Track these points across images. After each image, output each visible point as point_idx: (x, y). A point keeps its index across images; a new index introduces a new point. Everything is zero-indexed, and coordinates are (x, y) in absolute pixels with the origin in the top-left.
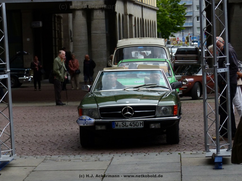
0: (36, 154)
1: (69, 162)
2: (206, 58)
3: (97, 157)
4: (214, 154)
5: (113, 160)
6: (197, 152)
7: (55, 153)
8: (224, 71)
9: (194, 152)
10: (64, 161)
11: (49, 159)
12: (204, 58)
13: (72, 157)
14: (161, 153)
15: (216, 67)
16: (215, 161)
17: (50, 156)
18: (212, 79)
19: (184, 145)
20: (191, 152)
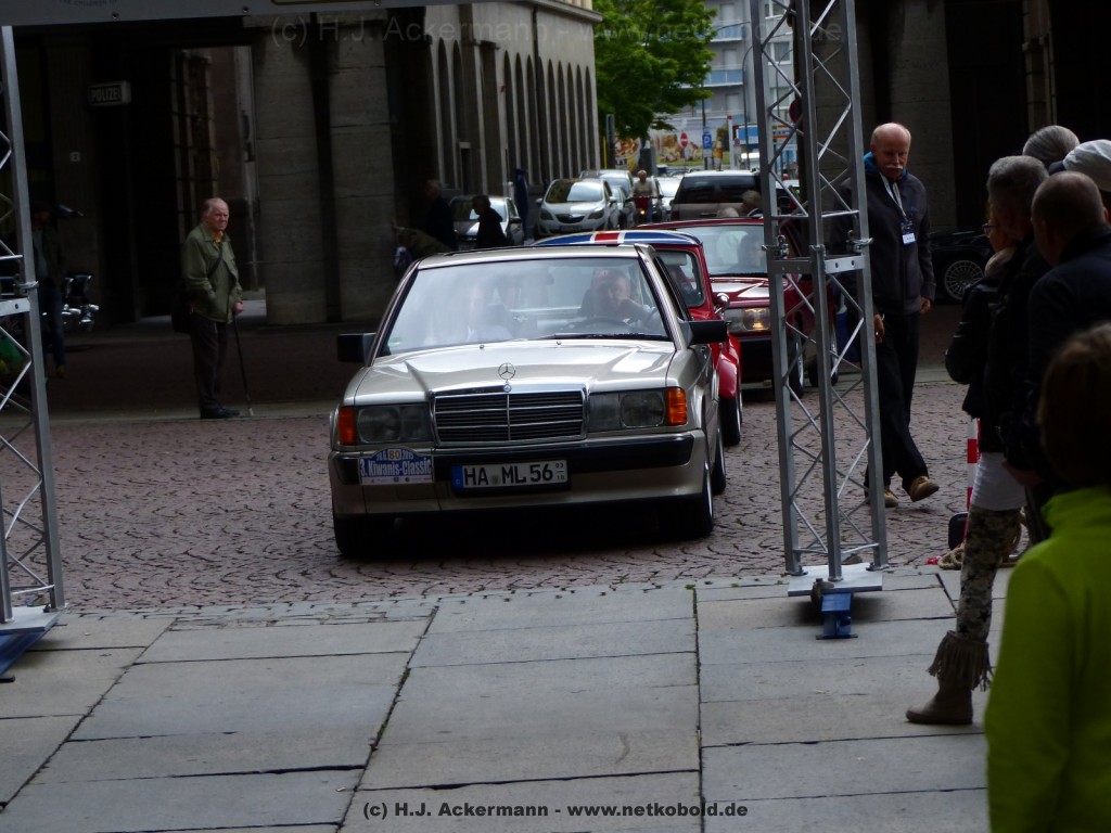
0: (141, 604)
1: (270, 629)
2: (780, 220)
3: (376, 607)
4: (819, 581)
5: (439, 615)
6: (757, 580)
7: (215, 596)
8: (851, 268)
9: (747, 579)
10: (251, 625)
11: (191, 618)
12: (775, 219)
13: (280, 610)
14: (619, 587)
15: (821, 252)
16: (824, 610)
17: (195, 609)
18: (805, 299)
19: (708, 553)
20: (735, 580)
